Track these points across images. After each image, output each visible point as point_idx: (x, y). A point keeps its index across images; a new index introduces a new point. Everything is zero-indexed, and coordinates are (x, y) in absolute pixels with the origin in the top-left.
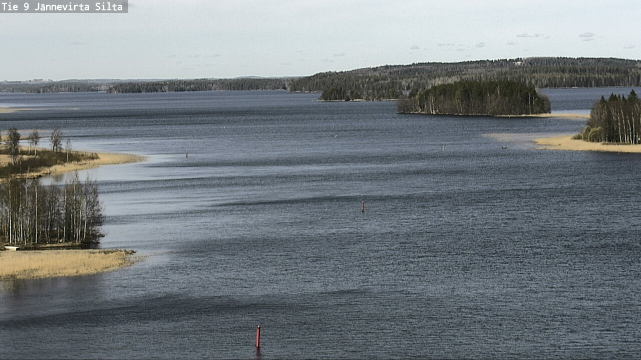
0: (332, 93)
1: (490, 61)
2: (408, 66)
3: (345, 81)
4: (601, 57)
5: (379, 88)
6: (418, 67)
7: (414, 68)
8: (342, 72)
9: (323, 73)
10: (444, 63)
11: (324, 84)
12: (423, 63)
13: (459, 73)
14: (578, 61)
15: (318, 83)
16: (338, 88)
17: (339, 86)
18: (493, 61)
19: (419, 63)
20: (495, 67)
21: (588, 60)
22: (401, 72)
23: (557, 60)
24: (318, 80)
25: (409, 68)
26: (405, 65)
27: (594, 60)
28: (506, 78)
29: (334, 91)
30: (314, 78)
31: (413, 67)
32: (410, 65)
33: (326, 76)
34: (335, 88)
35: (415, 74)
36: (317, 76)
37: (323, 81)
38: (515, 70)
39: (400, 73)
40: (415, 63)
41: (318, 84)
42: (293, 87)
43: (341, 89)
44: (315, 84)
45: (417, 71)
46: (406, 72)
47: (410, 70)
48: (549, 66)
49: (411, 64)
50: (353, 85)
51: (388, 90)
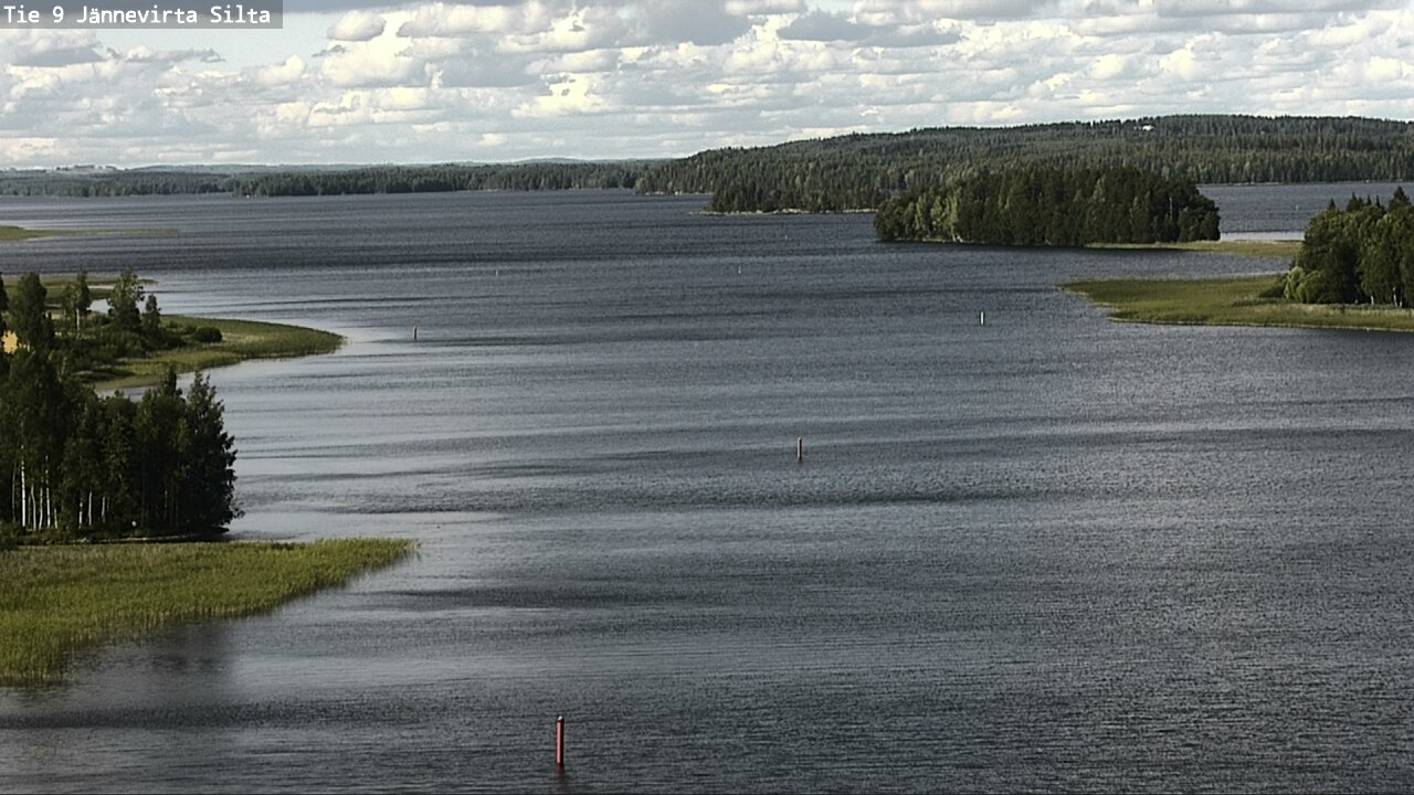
0: (733, 196)
1: (1084, 124)
2: (902, 134)
3: (764, 169)
4: (1328, 115)
5: (839, 187)
6: (923, 138)
7: (915, 141)
8: (756, 149)
9: (714, 151)
10: (982, 129)
11: (717, 176)
12: (935, 129)
13: (1015, 150)
14: (1279, 124)
15: (704, 172)
16: (748, 185)
17: (750, 181)
18: (1089, 124)
19: (925, 129)
20: (1094, 136)
21: (1300, 122)
22: (886, 149)
23: (1231, 123)
24: (703, 166)
25: (906, 139)
26: (895, 133)
27: (1314, 122)
28: (1118, 162)
29: (738, 191)
30: (696, 161)
31: (912, 138)
32: (906, 133)
33: (721, 159)
34: (739, 183)
35: (917, 152)
36: (701, 159)
37: (715, 169)
38: (1138, 144)
39: (884, 150)
40: (918, 129)
41: (704, 175)
42: (647, 182)
43: (754, 185)
44: (697, 175)
45: (921, 146)
46: (898, 148)
47: (907, 144)
48: (1212, 134)
49: (908, 130)
50: (780, 178)
51: (859, 189)
